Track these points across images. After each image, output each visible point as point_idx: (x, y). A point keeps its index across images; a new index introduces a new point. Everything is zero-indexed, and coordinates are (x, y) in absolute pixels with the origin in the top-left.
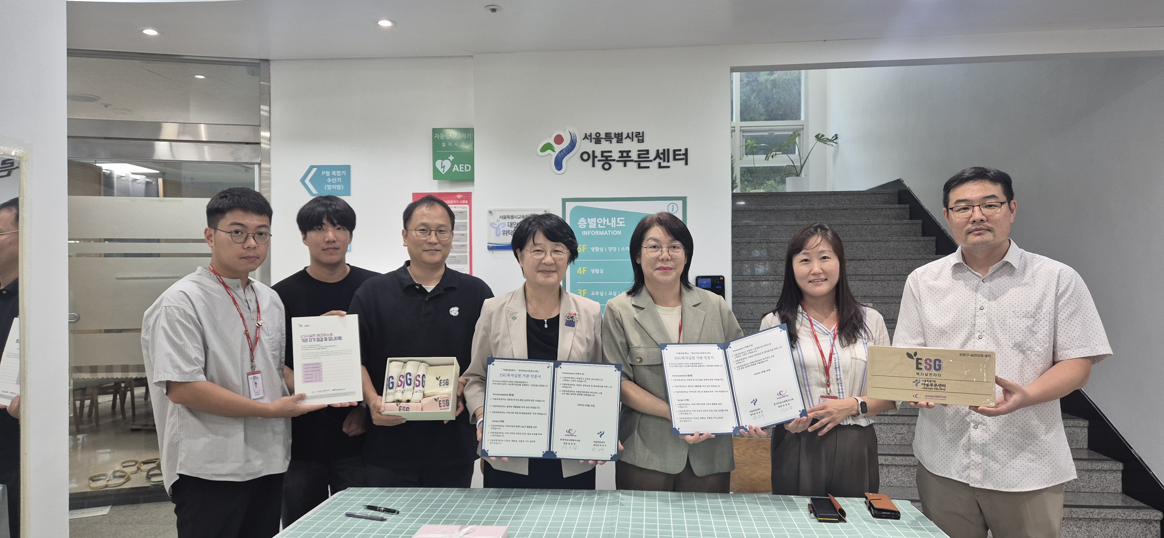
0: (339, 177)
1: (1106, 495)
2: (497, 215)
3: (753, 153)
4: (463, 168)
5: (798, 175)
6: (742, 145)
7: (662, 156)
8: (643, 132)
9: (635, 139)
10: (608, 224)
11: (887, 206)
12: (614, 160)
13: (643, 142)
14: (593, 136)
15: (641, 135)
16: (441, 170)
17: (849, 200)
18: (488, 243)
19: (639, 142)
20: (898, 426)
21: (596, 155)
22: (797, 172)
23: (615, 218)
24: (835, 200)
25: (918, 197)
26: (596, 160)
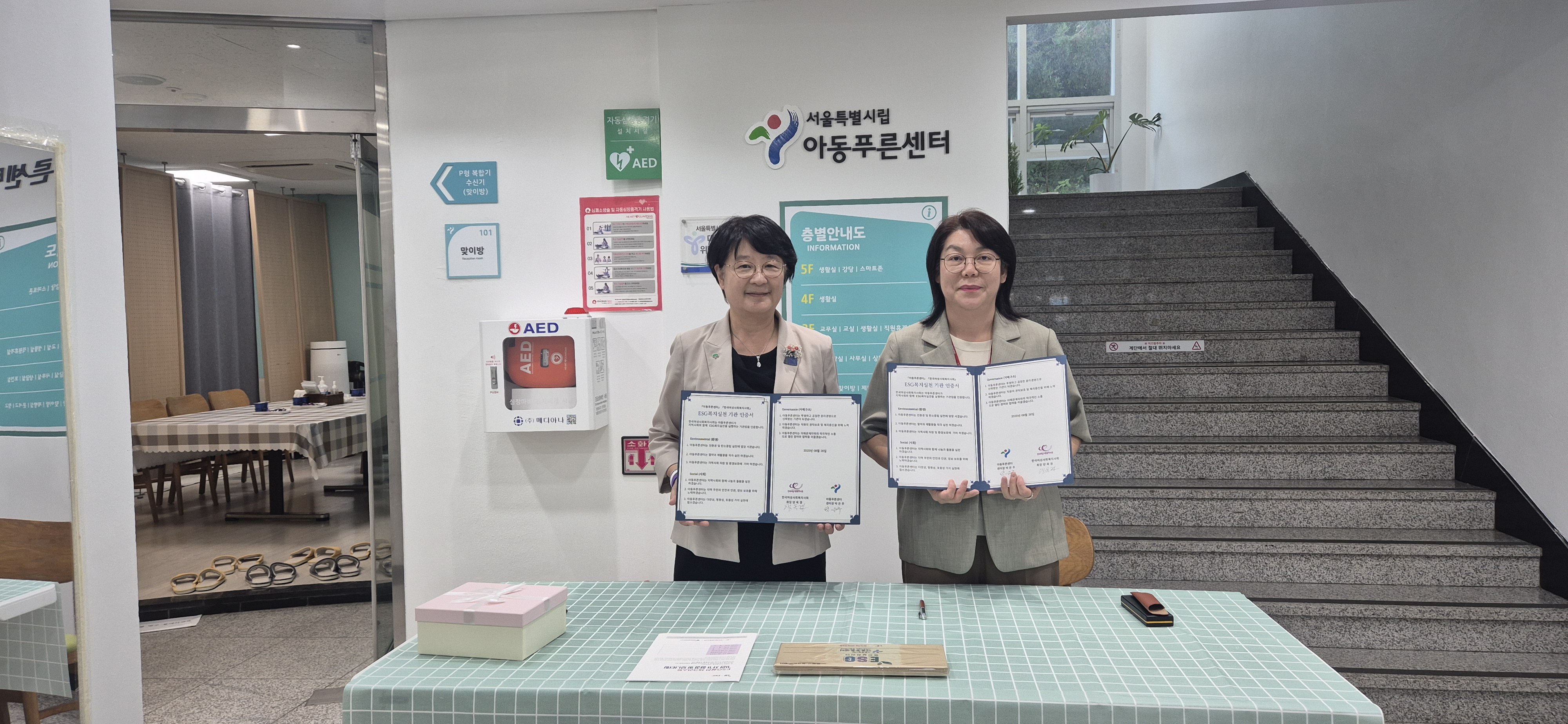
0: (482, 178)
1: (1517, 590)
2: (693, 226)
3: (1044, 143)
4: (646, 163)
5: (1106, 171)
6: (1029, 131)
7: (913, 142)
8: (888, 110)
9: (878, 120)
10: (842, 235)
11: (1227, 209)
12: (849, 149)
13: (888, 123)
14: (821, 116)
15: (886, 113)
16: (617, 167)
17: (1175, 203)
18: (682, 264)
19: (882, 123)
20: (1236, 502)
21: (824, 142)
22: (1105, 168)
23: (851, 227)
24: (1155, 203)
25: (1270, 197)
26: (825, 148)
